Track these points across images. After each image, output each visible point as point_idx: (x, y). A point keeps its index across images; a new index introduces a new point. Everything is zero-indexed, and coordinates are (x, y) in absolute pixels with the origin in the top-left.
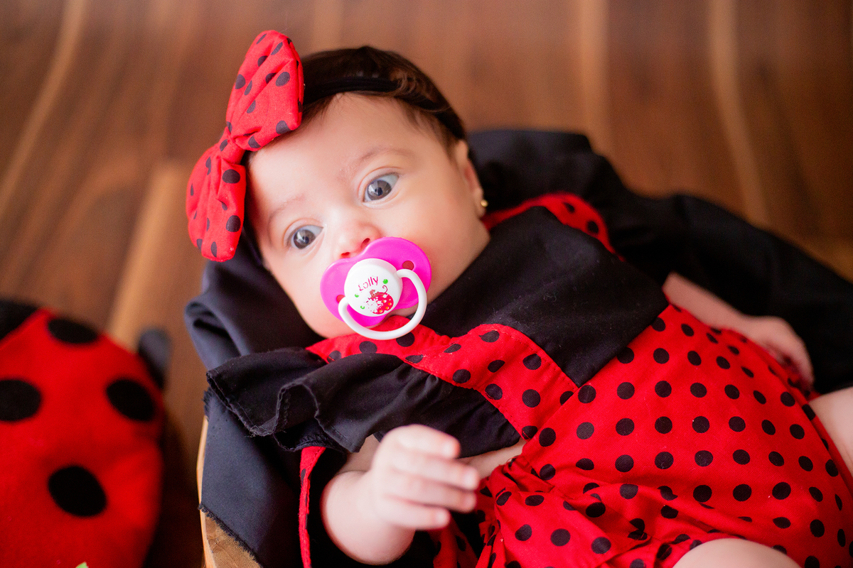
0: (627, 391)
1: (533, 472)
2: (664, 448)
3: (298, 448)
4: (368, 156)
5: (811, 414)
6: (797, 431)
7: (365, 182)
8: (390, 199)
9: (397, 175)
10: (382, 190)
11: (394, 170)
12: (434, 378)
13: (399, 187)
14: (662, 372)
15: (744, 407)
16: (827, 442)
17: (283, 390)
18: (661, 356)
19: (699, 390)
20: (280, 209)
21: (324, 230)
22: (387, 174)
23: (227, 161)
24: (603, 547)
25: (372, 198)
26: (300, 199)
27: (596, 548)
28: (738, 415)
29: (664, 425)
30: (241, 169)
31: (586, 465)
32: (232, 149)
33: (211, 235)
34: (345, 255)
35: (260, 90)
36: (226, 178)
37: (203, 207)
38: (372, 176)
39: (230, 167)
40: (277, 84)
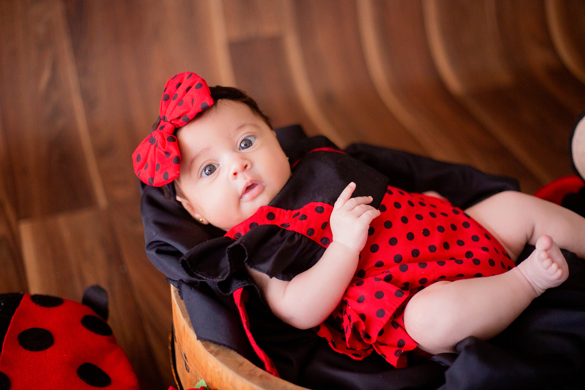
2: (414, 247)
3: (231, 292)
4: (241, 127)
5: (468, 216)
6: (466, 225)
7: (241, 140)
8: (253, 147)
9: (254, 137)
10: (248, 143)
11: (253, 134)
12: (298, 234)
13: (256, 143)
14: (401, 213)
15: (440, 220)
17: (228, 249)
18: (397, 205)
19: (419, 217)
20: (197, 156)
21: (220, 166)
22: (249, 136)
23: (167, 133)
24: (401, 294)
25: (243, 148)
26: (208, 149)
27: (397, 295)
28: (440, 225)
29: (410, 237)
32: (169, 126)
33: (162, 171)
34: (235, 174)
35: (184, 95)
36: (169, 140)
37: (151, 161)
38: (243, 137)
39: (169, 135)
40: (197, 88)
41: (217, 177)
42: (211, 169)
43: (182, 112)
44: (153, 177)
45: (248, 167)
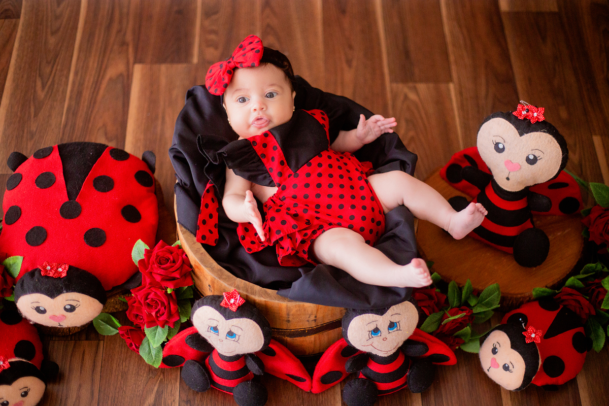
0: (309, 175)
1: (280, 199)
2: (318, 192)
4: (272, 85)
5: (367, 182)
6: (361, 188)
7: (268, 92)
8: (273, 99)
9: (277, 94)
10: (271, 95)
11: (277, 92)
13: (276, 98)
14: (320, 170)
15: (345, 181)
16: (372, 191)
18: (320, 165)
19: (331, 176)
21: (249, 101)
22: (274, 92)
23: (229, 67)
24: (295, 227)
25: (267, 97)
26: (248, 89)
27: (293, 227)
28: (342, 183)
29: (319, 186)
30: (232, 71)
31: (295, 198)
32: (232, 64)
33: (216, 86)
34: (255, 110)
35: (249, 51)
36: (228, 72)
37: (215, 77)
38: (270, 91)
39: (229, 69)
40: (255, 52)
41: (244, 106)
42: (243, 100)
43: (242, 60)
44: (211, 86)
45: (264, 109)
